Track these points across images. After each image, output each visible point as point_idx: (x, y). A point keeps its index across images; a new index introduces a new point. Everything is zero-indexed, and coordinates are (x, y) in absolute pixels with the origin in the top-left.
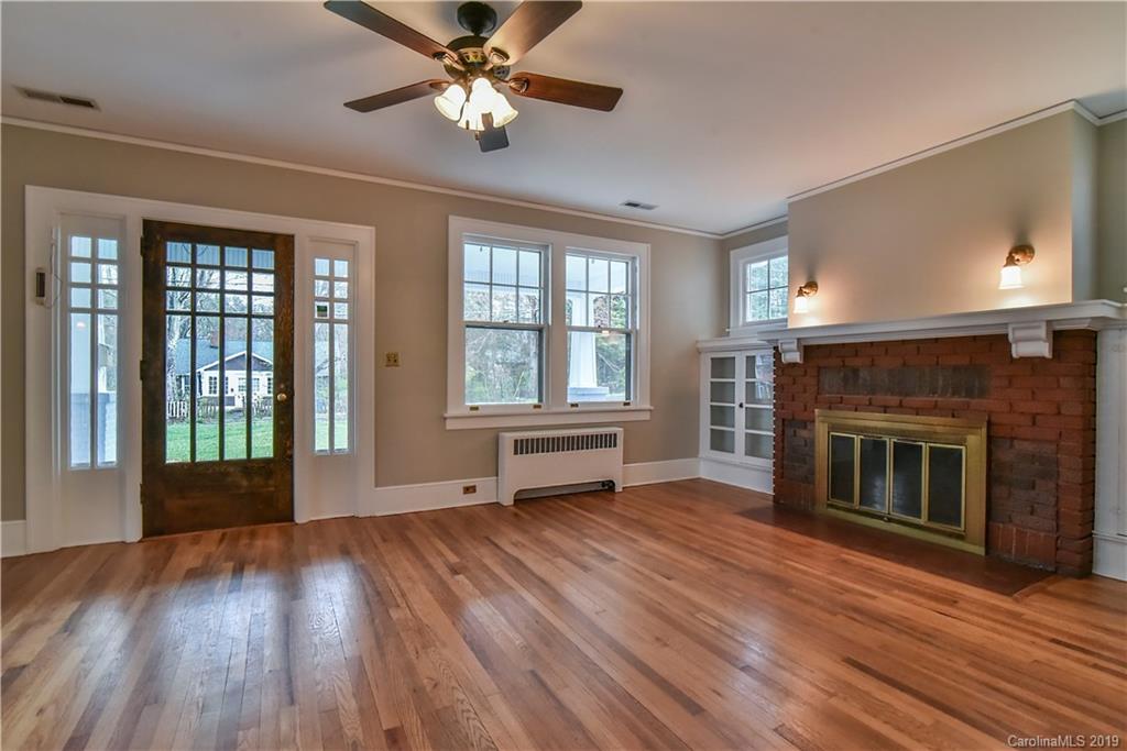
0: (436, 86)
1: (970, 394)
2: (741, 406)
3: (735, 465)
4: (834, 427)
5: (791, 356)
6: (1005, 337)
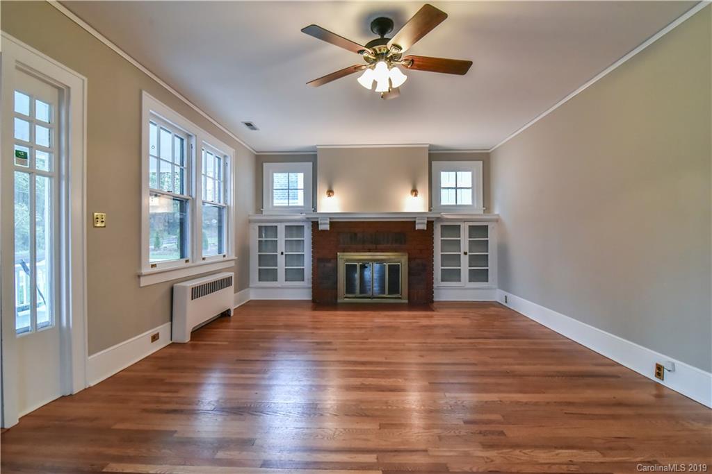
0: (356, 69)
1: (401, 243)
2: (282, 253)
3: (279, 288)
4: (347, 261)
5: (325, 226)
6: (414, 223)
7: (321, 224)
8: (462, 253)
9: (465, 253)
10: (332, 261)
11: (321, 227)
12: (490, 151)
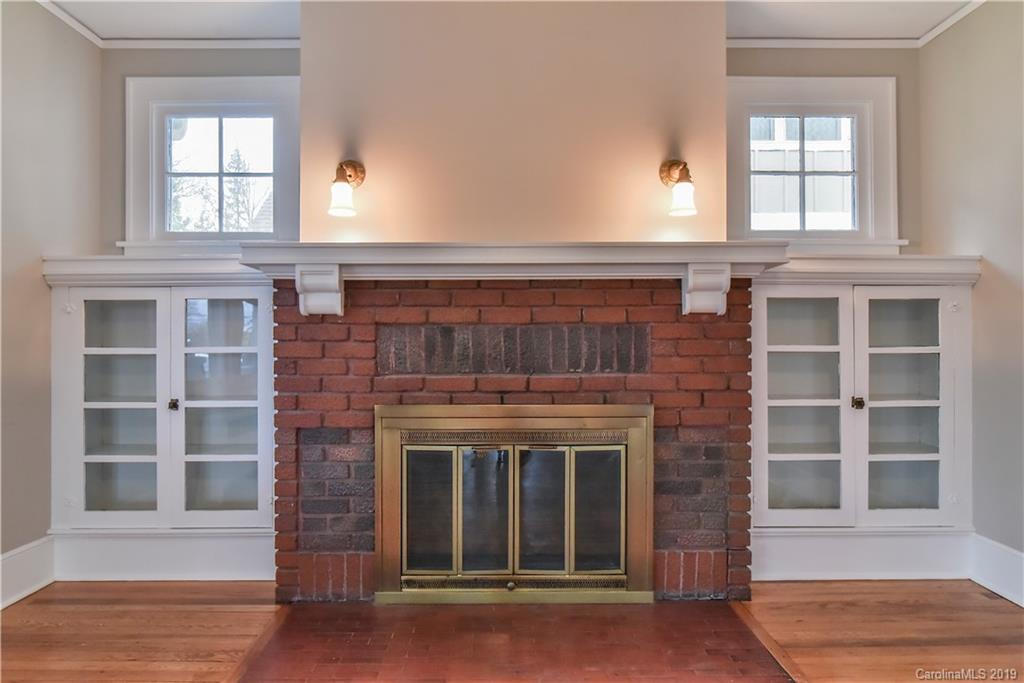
1: (624, 367)
2: (173, 405)
3: (160, 536)
4: (413, 436)
5: (323, 299)
6: (677, 284)
7: (307, 291)
8: (844, 403)
9: (858, 403)
10: (356, 437)
11: (310, 304)
12: (920, 44)
